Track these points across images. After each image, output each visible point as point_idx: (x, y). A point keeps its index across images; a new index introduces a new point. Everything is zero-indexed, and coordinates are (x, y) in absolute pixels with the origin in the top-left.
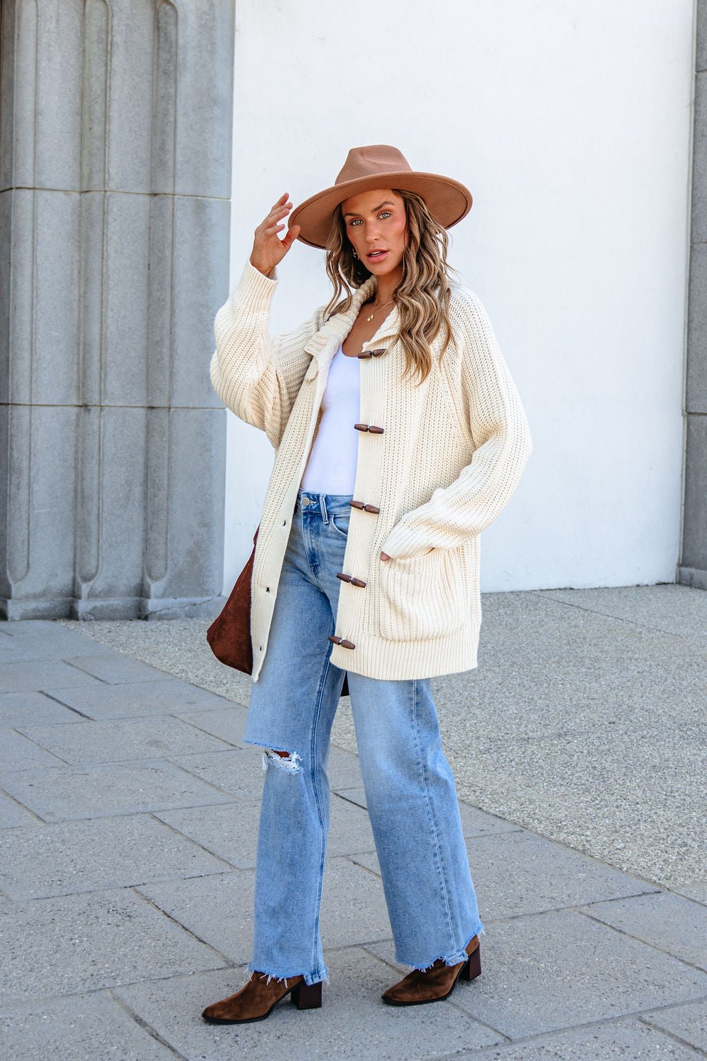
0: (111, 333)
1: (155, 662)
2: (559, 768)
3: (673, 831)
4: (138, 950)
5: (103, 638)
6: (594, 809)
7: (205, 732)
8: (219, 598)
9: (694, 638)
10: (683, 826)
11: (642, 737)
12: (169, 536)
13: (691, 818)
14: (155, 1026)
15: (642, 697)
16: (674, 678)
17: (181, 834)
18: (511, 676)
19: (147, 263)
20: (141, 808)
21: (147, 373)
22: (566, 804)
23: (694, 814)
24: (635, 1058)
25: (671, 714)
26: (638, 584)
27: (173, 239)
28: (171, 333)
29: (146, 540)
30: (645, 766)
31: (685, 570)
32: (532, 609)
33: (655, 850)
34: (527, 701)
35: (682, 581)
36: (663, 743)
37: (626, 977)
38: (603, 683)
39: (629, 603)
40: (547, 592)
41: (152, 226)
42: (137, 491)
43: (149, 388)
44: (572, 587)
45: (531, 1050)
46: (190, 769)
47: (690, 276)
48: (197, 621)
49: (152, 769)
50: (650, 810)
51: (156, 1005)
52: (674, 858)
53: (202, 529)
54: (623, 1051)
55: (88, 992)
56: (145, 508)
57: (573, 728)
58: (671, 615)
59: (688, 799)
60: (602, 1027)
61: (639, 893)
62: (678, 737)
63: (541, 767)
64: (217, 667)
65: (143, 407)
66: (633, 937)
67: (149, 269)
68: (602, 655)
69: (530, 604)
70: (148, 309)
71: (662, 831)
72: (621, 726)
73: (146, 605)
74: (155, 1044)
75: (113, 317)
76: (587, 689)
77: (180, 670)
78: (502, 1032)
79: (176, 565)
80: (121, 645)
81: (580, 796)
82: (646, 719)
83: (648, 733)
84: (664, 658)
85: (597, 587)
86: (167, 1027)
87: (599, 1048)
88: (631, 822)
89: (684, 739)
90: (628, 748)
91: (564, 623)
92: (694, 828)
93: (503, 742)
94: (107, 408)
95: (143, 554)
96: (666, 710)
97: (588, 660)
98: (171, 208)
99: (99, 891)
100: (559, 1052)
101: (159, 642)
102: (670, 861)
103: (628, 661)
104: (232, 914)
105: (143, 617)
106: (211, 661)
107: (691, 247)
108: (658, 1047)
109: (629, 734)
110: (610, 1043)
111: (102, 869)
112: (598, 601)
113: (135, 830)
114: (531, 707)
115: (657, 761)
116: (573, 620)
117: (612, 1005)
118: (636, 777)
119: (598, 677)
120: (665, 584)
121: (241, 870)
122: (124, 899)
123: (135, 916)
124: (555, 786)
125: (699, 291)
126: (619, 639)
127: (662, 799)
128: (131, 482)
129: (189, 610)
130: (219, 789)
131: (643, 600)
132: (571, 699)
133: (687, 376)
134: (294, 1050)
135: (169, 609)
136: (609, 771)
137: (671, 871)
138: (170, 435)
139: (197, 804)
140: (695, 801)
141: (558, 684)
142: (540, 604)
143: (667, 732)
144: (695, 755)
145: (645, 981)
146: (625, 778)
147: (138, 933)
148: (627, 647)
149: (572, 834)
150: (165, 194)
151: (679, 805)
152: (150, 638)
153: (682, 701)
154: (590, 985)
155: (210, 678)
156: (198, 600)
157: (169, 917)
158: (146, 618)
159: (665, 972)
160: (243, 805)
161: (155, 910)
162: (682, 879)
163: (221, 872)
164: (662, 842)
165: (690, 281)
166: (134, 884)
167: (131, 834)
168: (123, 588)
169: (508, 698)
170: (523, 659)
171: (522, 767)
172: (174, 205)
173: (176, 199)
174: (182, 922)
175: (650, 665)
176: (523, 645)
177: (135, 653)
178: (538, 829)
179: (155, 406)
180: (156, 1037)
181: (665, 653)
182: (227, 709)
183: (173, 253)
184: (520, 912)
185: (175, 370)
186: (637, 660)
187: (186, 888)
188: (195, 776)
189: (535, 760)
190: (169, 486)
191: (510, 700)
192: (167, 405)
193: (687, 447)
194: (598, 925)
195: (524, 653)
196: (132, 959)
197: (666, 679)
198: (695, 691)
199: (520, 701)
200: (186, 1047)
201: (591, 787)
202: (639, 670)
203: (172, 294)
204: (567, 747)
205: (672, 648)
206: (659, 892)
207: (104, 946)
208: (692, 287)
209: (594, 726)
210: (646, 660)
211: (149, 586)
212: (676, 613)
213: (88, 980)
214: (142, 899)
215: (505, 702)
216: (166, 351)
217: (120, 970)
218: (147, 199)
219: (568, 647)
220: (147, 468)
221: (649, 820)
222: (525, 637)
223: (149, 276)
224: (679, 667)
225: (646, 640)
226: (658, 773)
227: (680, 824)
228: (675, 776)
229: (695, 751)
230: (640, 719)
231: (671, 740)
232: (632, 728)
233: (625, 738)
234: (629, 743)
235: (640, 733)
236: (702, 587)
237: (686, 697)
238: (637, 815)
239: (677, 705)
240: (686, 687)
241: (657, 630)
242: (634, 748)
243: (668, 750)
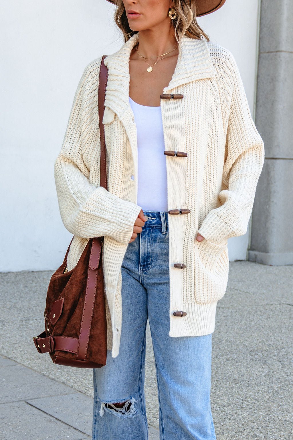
3: (248, 426)
9: (258, 295)
10: (254, 422)
11: (227, 360)
15: (227, 332)
16: (246, 320)
23: (261, 413)
25: (245, 344)
30: (229, 380)
31: (252, 253)
35: (250, 259)
36: (240, 363)
50: (232, 411)
58: (243, 280)
59: (256, 402)
62: (249, 359)
71: (240, 426)
82: (229, 348)
83: (231, 357)
84: (240, 307)
89: (253, 360)
92: (261, 424)
96: (242, 342)
109: (218, 357)
115: (236, 376)
118: (223, 387)
120: (240, 261)
127: (240, 403)
140: (261, 404)
143: (243, 356)
144: (260, 372)
146: (216, 388)
151: (251, 407)
153: (251, 335)
164: (240, 434)
171: (150, 381)
175: (232, 312)
181: (240, 304)
186: (223, 308)
197: (241, 321)
198: (259, 329)
202: (225, 315)
205: (244, 301)
210: (228, 308)
212: (247, 279)
221: (232, 418)
224: (249, 313)
225: (229, 296)
226: (238, 384)
227: (252, 421)
228: (248, 386)
229: (260, 369)
230: (226, 348)
231: (245, 362)
232: (220, 353)
233: (217, 361)
234: (219, 364)
235: (226, 357)
236: (262, 263)
237: (254, 333)
238: (224, 415)
239: (249, 338)
240: (254, 326)
241: (236, 289)
242: (222, 367)
243: (243, 368)
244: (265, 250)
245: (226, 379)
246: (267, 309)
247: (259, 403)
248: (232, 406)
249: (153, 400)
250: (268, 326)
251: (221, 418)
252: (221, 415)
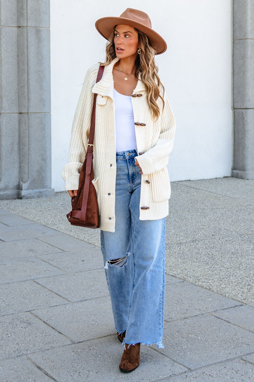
0: (3, 83)
1: (27, 216)
2: (195, 255)
3: (244, 279)
4: (35, 338)
5: (5, 207)
6: (211, 271)
7: (51, 245)
8: (50, 189)
9: (241, 199)
10: (248, 277)
11: (226, 241)
12: (29, 165)
13: (250, 274)
14: (46, 370)
15: (224, 224)
16: (235, 216)
17: (46, 288)
18: (170, 217)
19: (17, 54)
20: (29, 278)
21: (19, 99)
22: (200, 270)
24: (242, 375)
25: (236, 231)
26: (216, 177)
27: (27, 45)
28: (28, 83)
29: (20, 167)
31: (235, 171)
32: (175, 189)
33: (238, 287)
34: (178, 227)
35: (234, 176)
36: (235, 243)
37: (234, 341)
38: (207, 219)
39: (213, 186)
40: (181, 182)
41: (19, 40)
42: (16, 147)
43: (20, 105)
44: (190, 180)
45: (199, 374)
46: (46, 261)
47: (233, 53)
48: (42, 199)
49: (31, 261)
50: (233, 271)
51: (45, 361)
52: (246, 291)
53: (43, 161)
54: (237, 373)
55: (17, 357)
56: (19, 154)
57: (198, 238)
58: (230, 190)
59: (248, 266)
60: (227, 363)
61: (234, 306)
62: (240, 240)
63: (188, 255)
64: (52, 218)
65: (17, 113)
66: (234, 324)
67: (18, 57)
68: (205, 207)
69: (174, 187)
70: (18, 73)
71: (240, 279)
72: (217, 236)
73: (21, 193)
74: (47, 378)
75: (4, 77)
76: (201, 221)
77: (38, 219)
78: (187, 366)
79: (32, 176)
80: (12, 210)
81: (204, 266)
83: (228, 239)
84: (230, 207)
85: (200, 179)
86: (51, 370)
87: (227, 372)
88: (227, 276)
89: (243, 241)
90: (221, 245)
91: (188, 194)
93: (171, 245)
94: (3, 114)
95: (19, 172)
96: (234, 229)
97: (200, 209)
98: (26, 32)
99: (16, 313)
100: (211, 374)
101: (27, 208)
102: (245, 292)
103: (216, 209)
104: (71, 321)
105: (20, 198)
106: (50, 215)
107: (233, 42)
108: (250, 370)
109: (221, 239)
110: (231, 369)
111: (16, 304)
112: (201, 185)
113: (27, 287)
114: (180, 230)
115: (233, 250)
116: (192, 193)
117: (230, 353)
118: (226, 257)
119: (205, 217)
120: (227, 177)
121: (72, 302)
122: (27, 316)
123: (32, 324)
124: (194, 262)
125: (237, 59)
126: (211, 200)
127: (238, 266)
128: (13, 144)
129: (38, 195)
130: (59, 269)
131: (219, 184)
132: (196, 226)
133: (233, 93)
134: (104, 378)
135: (30, 194)
136: (215, 255)
137: (246, 296)
138: (28, 124)
139: (51, 276)
141: (189, 220)
142: (178, 187)
143: (236, 238)
144: (248, 247)
145: (242, 343)
146: (221, 258)
147: (34, 331)
148: (215, 203)
149: (204, 282)
150: (24, 27)
151: (245, 268)
152: (24, 207)
153: (240, 225)
154: (220, 346)
155: (50, 222)
156: (42, 190)
157: (46, 323)
158: (21, 198)
159: (249, 338)
160: (70, 275)
161: (40, 321)
162: (251, 299)
163: (64, 304)
164: (240, 284)
165: (233, 55)
166: (30, 310)
167: (26, 289)
168: (11, 186)
169: (171, 226)
170: (174, 210)
171: (180, 255)
172: (27, 31)
173: (28, 28)
174: (51, 325)
175: (225, 211)
176: (174, 204)
177: (18, 213)
178: (190, 281)
179: (22, 112)
180: (47, 374)
181: (230, 205)
182: (58, 235)
183: (27, 50)
184: (187, 315)
185: (30, 98)
186: (220, 209)
187: (51, 311)
188: (49, 264)
189: (185, 252)
190: (29, 144)
191: (171, 227)
192: (27, 112)
193: (234, 122)
194: (219, 320)
195: (174, 208)
196: (33, 342)
197: (232, 216)
198: (244, 221)
199: (176, 228)
200: (59, 378)
201: (209, 262)
202: (221, 213)
203: (28, 67)
204: (197, 246)
205: (233, 203)
206: (242, 305)
207: (21, 337)
208: (234, 58)
209: (206, 237)
210: (223, 209)
211: (22, 185)
212: (233, 189)
213: (16, 351)
214: (34, 316)
215: (170, 228)
216: (26, 90)
217: (29, 347)
218: (16, 29)
219: (191, 204)
220: (20, 138)
221: (234, 275)
222: (174, 201)
223: (18, 60)
224: (236, 211)
225: (222, 200)
226: (235, 255)
227: (246, 276)
228: (242, 256)
229: (248, 246)
230: (225, 233)
231: (238, 242)
232: (221, 237)
233: (220, 241)
234: (221, 243)
235: (225, 239)
236: (242, 178)
237: (241, 224)
238: (229, 273)
239: (238, 227)
240: (241, 219)
241: (226, 196)
242: (223, 245)
243: (237, 246)
244: (243, 169)
245: (227, 252)
246: (248, 208)
247: (250, 266)
248: (233, 268)
249: (183, 266)
250: (250, 219)
251: (227, 275)
252: (227, 273)
